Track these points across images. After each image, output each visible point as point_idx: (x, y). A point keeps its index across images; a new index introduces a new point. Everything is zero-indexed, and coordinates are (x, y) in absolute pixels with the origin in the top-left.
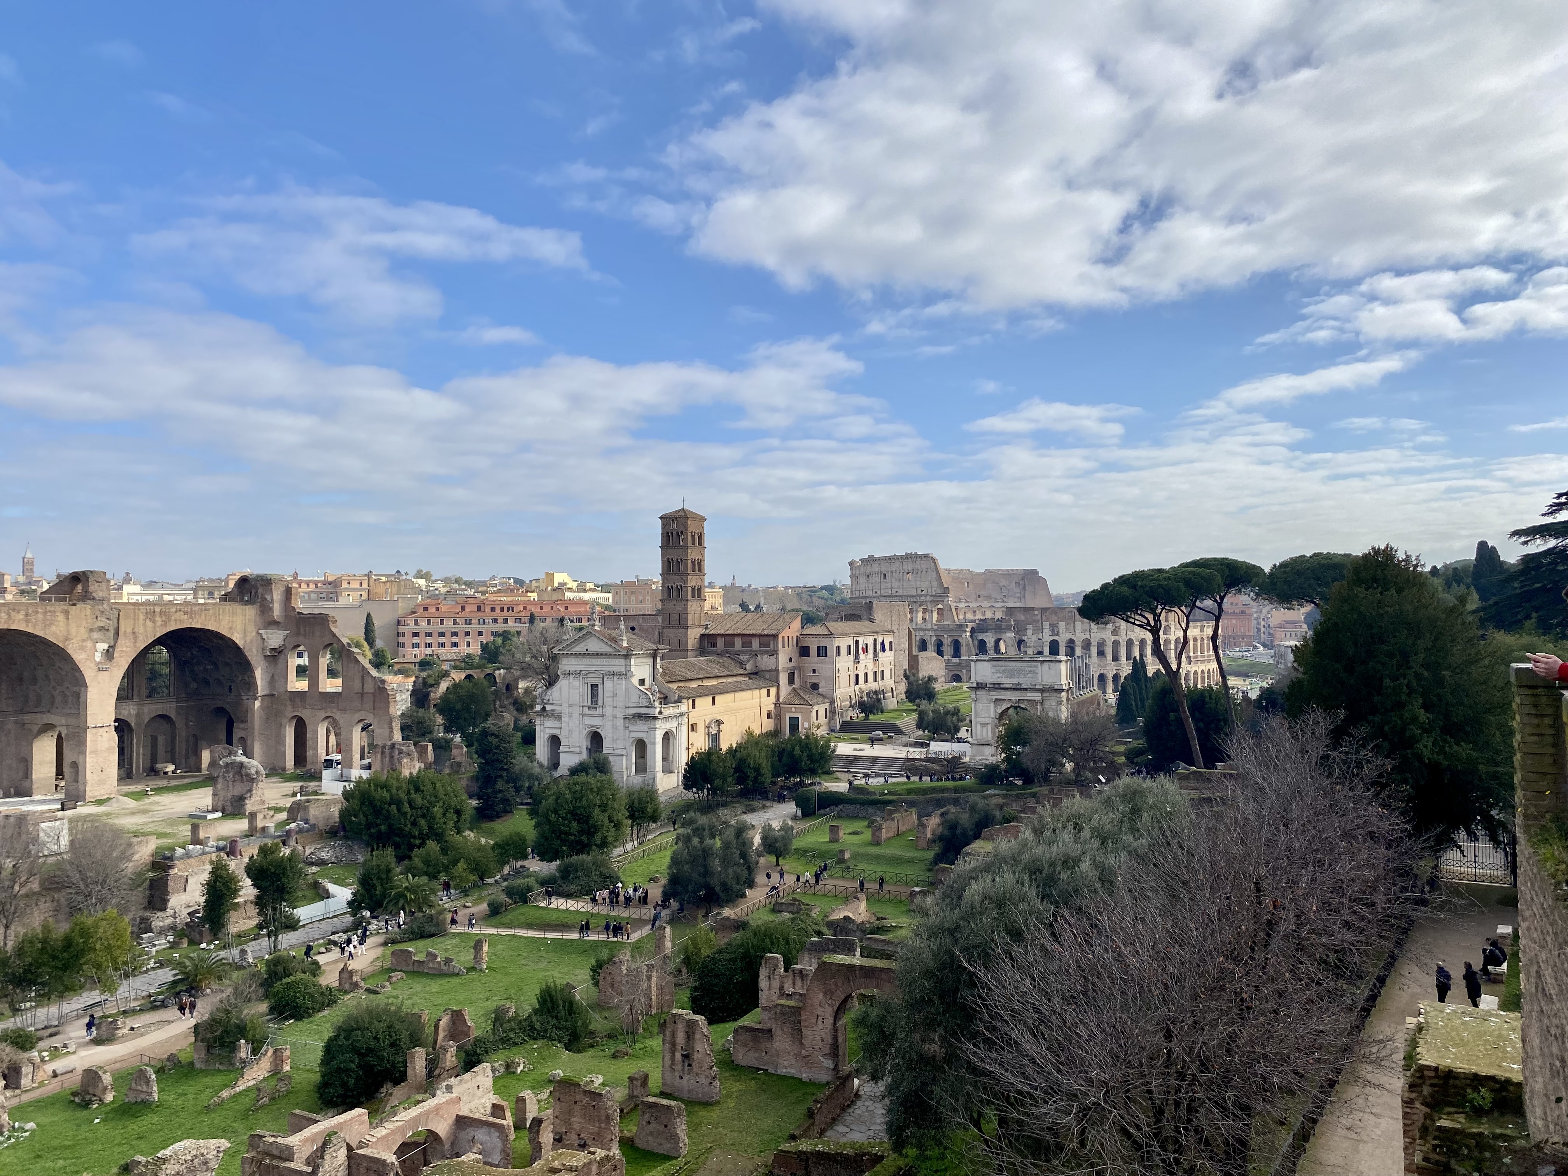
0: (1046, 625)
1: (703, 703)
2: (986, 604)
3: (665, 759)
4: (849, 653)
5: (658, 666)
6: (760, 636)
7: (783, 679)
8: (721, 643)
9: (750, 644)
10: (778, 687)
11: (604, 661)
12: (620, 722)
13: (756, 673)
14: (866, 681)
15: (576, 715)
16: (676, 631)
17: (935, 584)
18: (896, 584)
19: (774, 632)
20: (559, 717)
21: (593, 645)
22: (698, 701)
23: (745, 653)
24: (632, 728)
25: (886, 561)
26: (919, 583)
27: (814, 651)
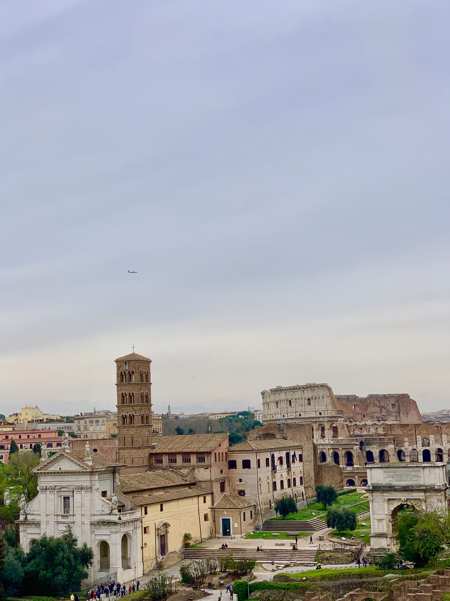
0: (419, 437)
1: (153, 510)
2: (369, 423)
3: (125, 557)
4: (267, 465)
5: (117, 480)
6: (197, 453)
7: (216, 488)
8: (165, 459)
9: (189, 461)
10: (212, 494)
11: (74, 478)
12: (87, 528)
13: (194, 484)
14: (282, 487)
15: (52, 523)
16: (130, 451)
17: (330, 407)
18: (299, 409)
19: (209, 450)
20: (37, 524)
21: (66, 465)
22: (149, 509)
23: (185, 467)
24: (97, 532)
25: (291, 391)
26: (317, 407)
27: (239, 464)
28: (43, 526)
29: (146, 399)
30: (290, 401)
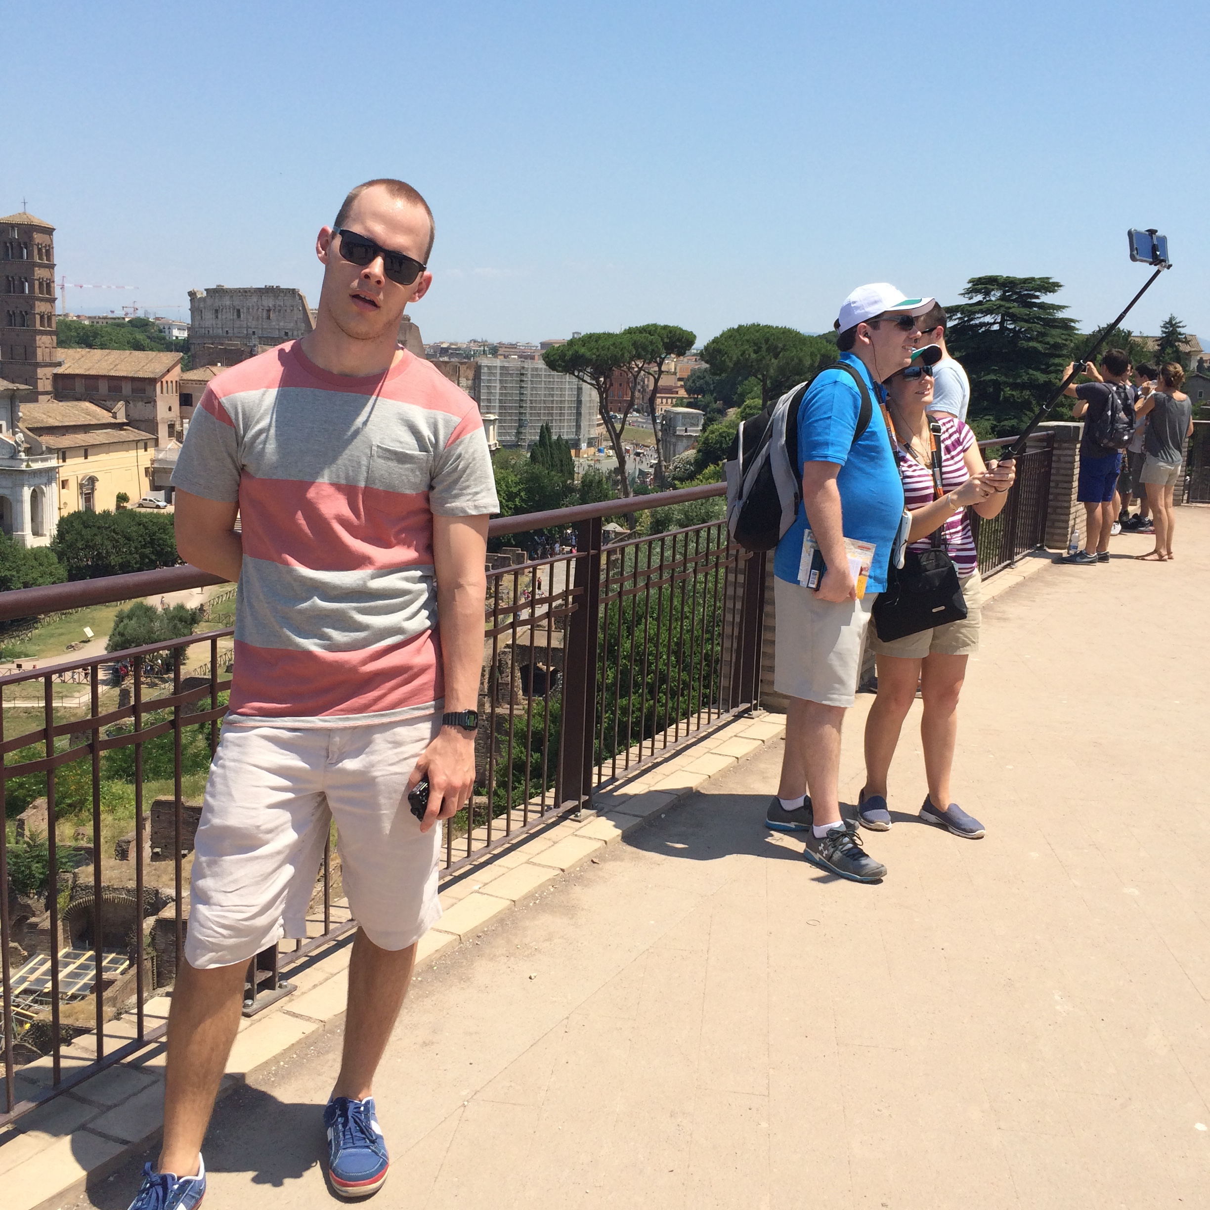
1: (75, 456)
3: (35, 519)
6: (133, 379)
7: (163, 431)
8: (81, 385)
9: (120, 388)
10: (157, 442)
13: (128, 424)
16: (22, 368)
18: (253, 324)
19: (152, 376)
22: (68, 456)
23: (112, 399)
25: (240, 294)
26: (282, 324)
29: (48, 290)
30: (239, 311)
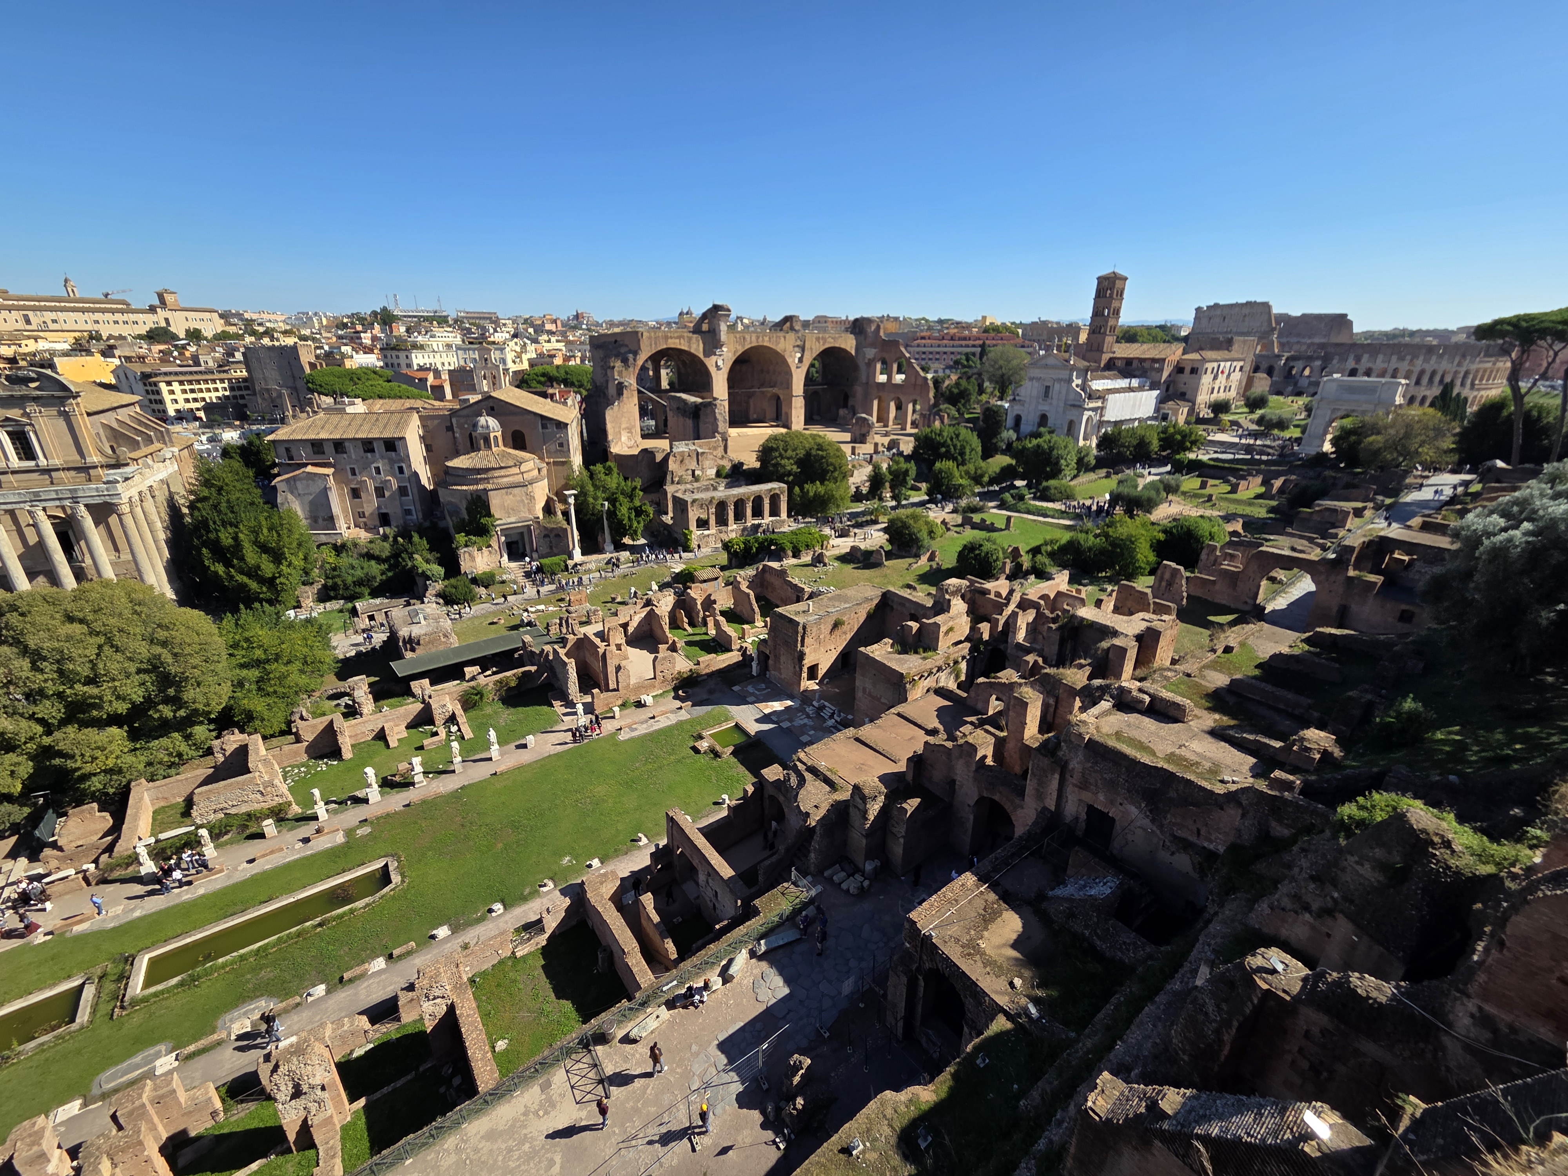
3: (1085, 433)
4: (1212, 373)
6: (1152, 360)
9: (1144, 364)
11: (1056, 372)
12: (1061, 409)
14: (1219, 392)
15: (1034, 403)
16: (1094, 354)
19: (1163, 357)
20: (1023, 404)
21: (1051, 362)
24: (1068, 413)
25: (1228, 308)
26: (1252, 324)
27: (1188, 370)
28: (1026, 405)
29: (1117, 312)
30: (1225, 317)
